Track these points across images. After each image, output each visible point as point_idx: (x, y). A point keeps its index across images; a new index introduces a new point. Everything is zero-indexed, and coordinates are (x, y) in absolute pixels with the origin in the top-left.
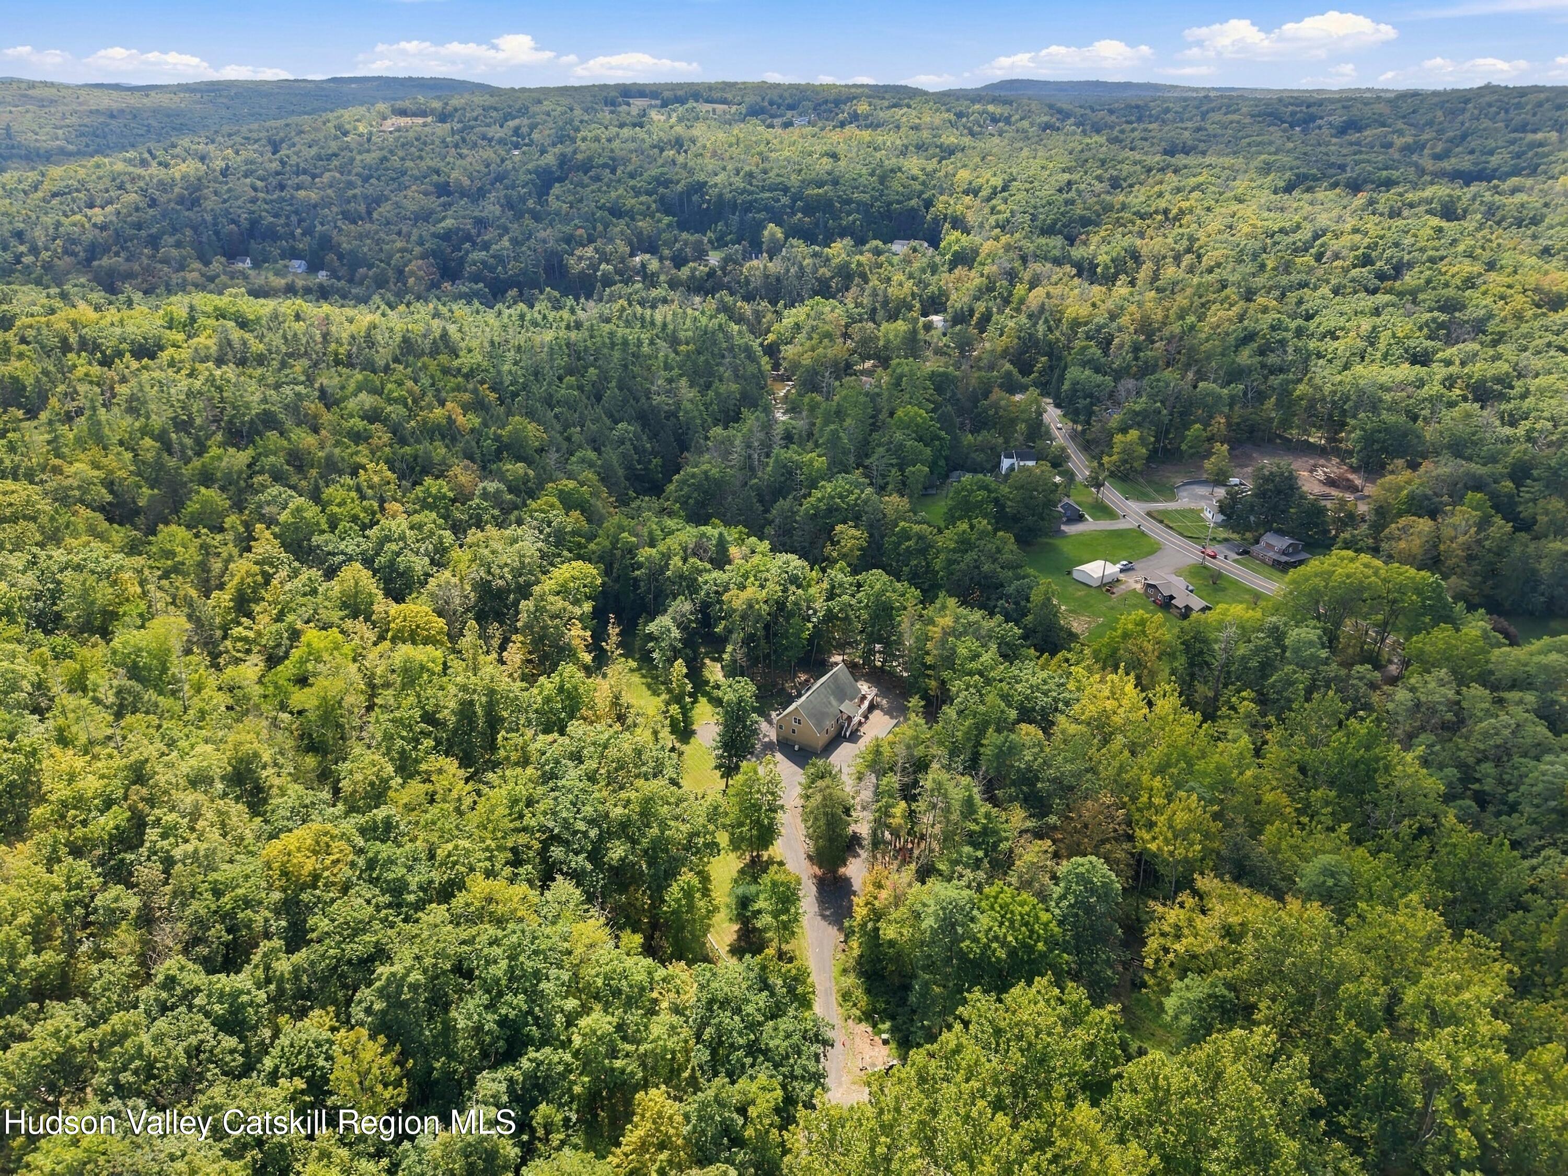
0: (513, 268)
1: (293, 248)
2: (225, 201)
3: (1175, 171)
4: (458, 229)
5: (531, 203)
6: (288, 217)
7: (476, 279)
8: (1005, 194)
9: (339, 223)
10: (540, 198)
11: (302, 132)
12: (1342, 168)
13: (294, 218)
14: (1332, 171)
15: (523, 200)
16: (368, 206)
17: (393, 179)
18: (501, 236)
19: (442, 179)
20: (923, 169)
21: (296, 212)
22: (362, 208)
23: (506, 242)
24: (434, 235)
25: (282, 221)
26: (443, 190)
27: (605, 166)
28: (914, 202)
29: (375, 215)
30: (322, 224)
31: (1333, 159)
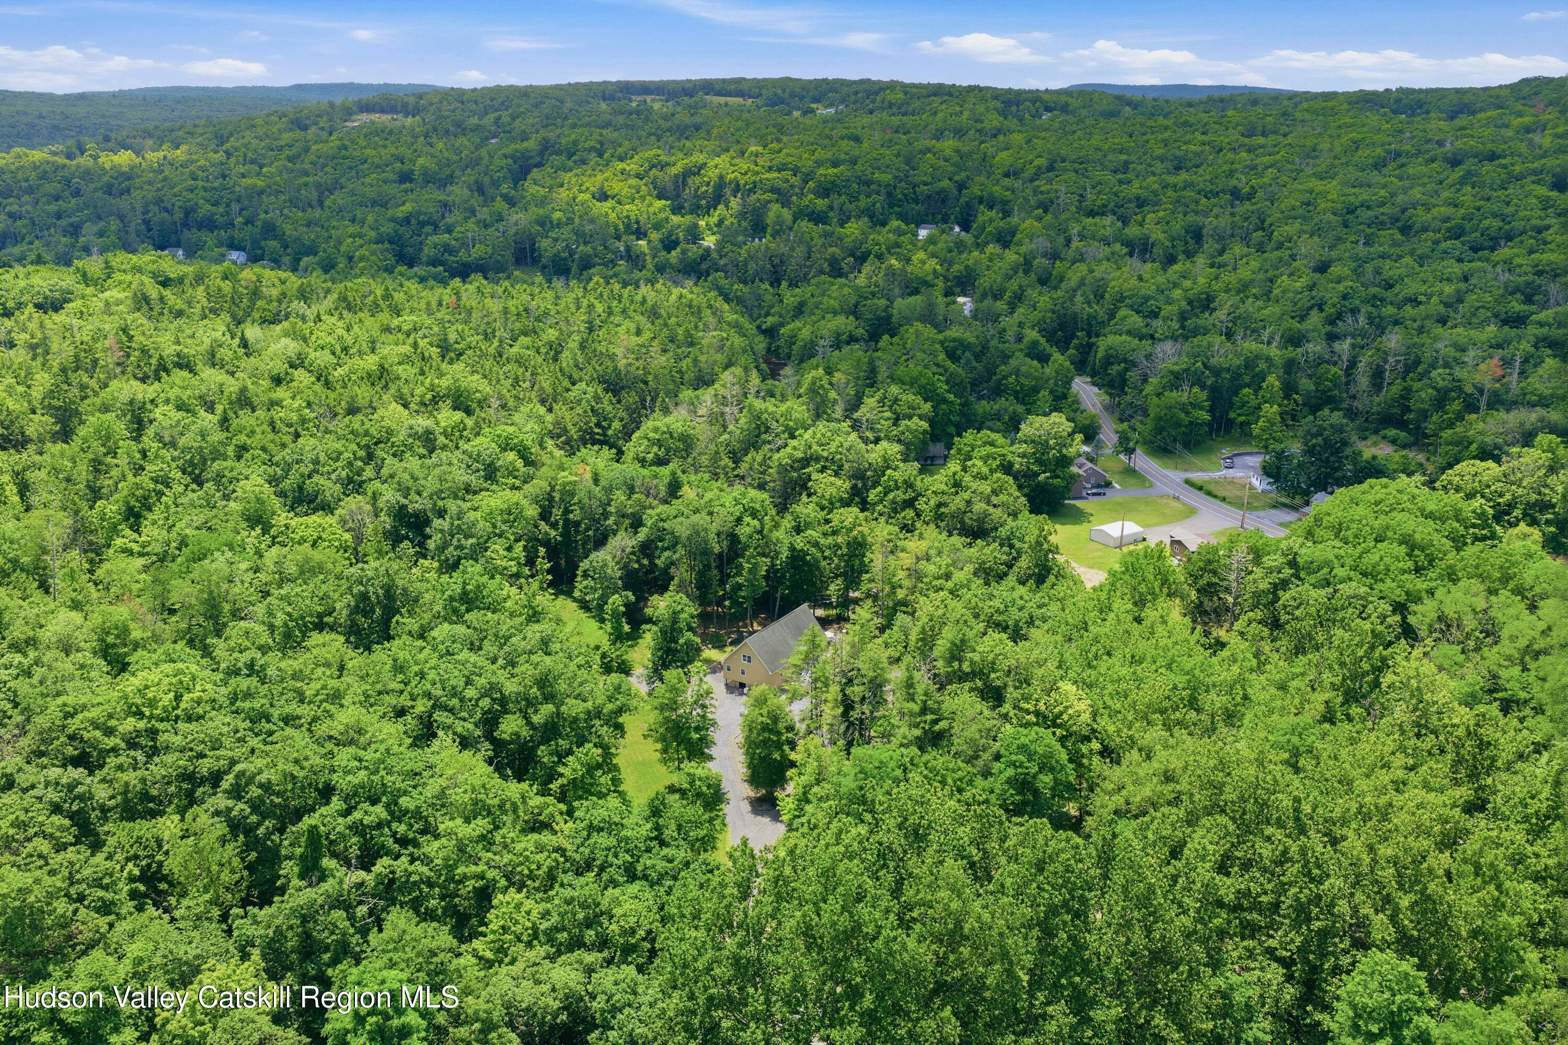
0: (478, 251)
1: (232, 238)
2: (159, 190)
3: (1249, 151)
4: (419, 213)
5: (505, 188)
6: (228, 205)
7: (434, 262)
8: (1050, 174)
9: (286, 211)
10: (516, 184)
11: (254, 126)
12: (1440, 143)
13: (235, 207)
14: (1429, 146)
15: (496, 184)
16: (321, 193)
17: (351, 168)
18: (466, 219)
19: (406, 167)
20: (958, 151)
21: (238, 200)
22: (315, 195)
23: (471, 225)
24: (392, 220)
25: (221, 210)
26: (405, 177)
27: (592, 149)
28: (945, 183)
29: (327, 203)
30: (266, 212)
31: (1430, 136)
